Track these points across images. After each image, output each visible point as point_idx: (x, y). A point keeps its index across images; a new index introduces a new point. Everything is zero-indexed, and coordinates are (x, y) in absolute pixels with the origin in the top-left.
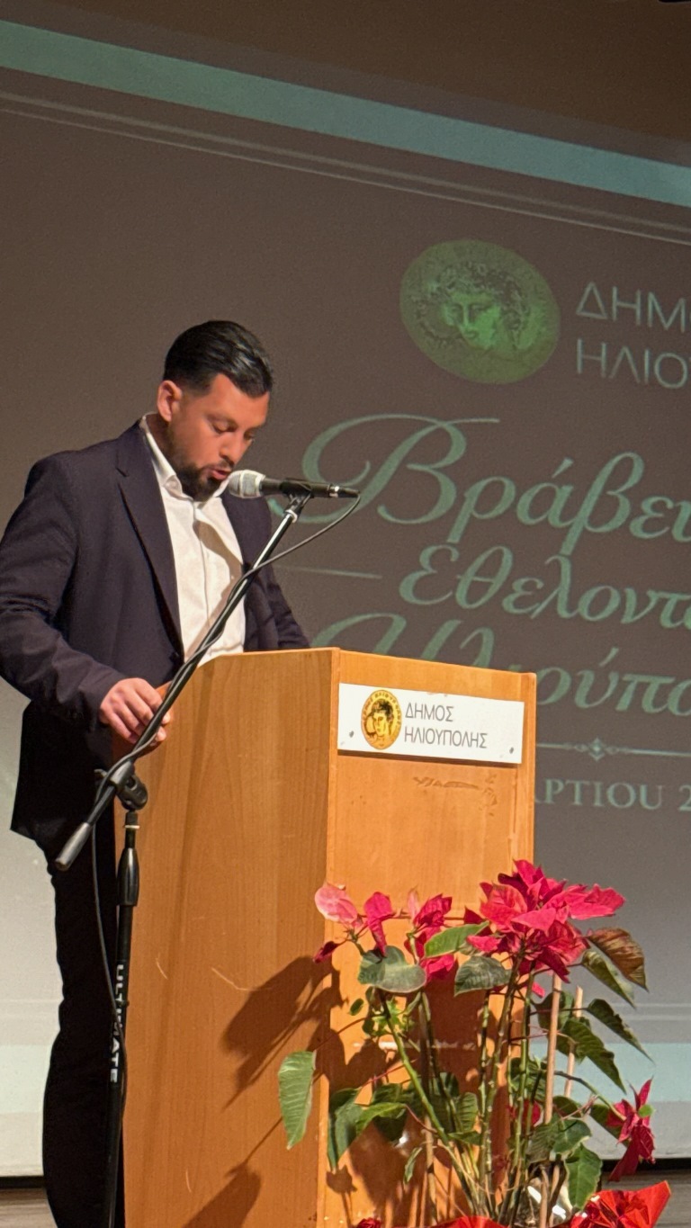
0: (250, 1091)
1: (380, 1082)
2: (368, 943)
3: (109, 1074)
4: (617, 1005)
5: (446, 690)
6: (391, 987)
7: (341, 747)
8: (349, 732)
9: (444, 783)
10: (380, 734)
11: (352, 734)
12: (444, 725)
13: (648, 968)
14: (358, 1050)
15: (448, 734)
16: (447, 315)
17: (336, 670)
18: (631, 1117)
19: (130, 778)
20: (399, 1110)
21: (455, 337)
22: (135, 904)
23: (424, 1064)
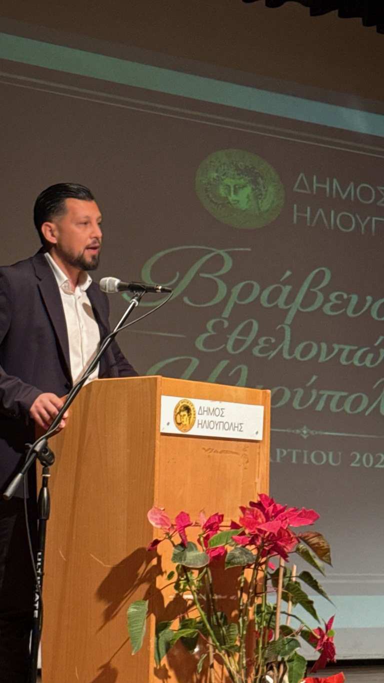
0: (111, 623)
1: (184, 617)
2: (177, 540)
3: (33, 614)
4: (315, 574)
5: (221, 399)
6: (190, 565)
7: (162, 431)
8: (167, 423)
9: (219, 451)
10: (184, 423)
11: (168, 424)
12: (219, 419)
13: (332, 554)
14: (172, 600)
15: (222, 424)
16: (222, 192)
17: (159, 388)
18: (323, 636)
19: (45, 448)
20: (194, 633)
21: (226, 203)
22: (48, 518)
23: (208, 607)
